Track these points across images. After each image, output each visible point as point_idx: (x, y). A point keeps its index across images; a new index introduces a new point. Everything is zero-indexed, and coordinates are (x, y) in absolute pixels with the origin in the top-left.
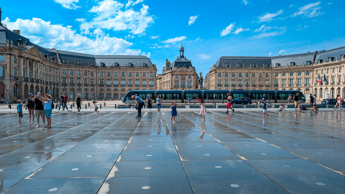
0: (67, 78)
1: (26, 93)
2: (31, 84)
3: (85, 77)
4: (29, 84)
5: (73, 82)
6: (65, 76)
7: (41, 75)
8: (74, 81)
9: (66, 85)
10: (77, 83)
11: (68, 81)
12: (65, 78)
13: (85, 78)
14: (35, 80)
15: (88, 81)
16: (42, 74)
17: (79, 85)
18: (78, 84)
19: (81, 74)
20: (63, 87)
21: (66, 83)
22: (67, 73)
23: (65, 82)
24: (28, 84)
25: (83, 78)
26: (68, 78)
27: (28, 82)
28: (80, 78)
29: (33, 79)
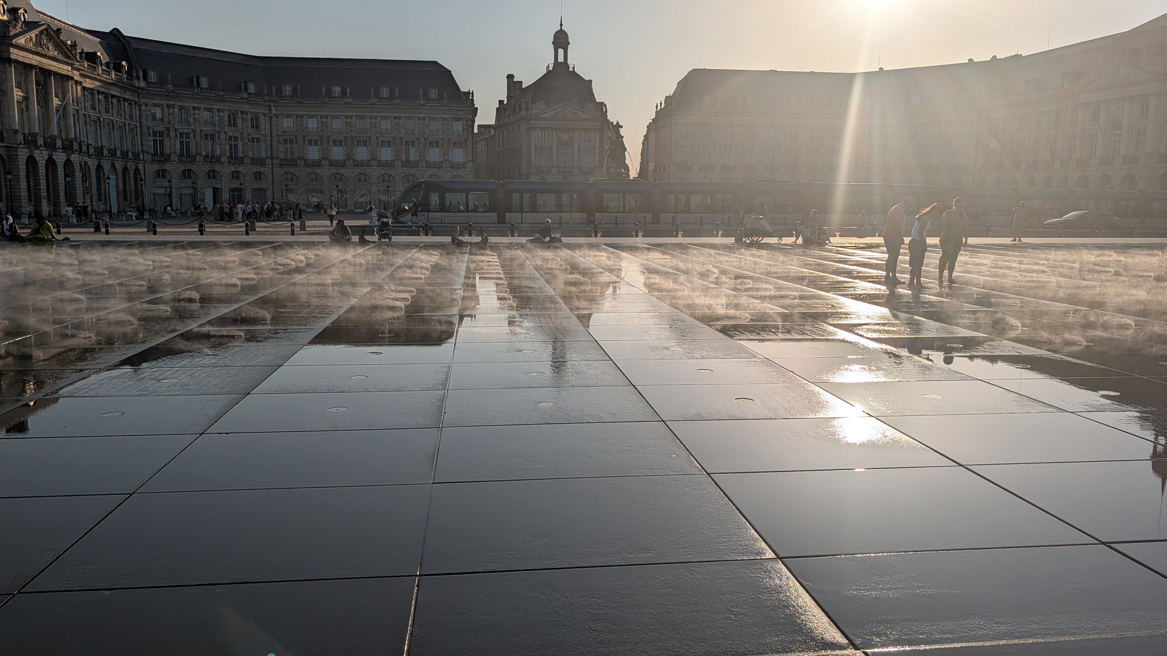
0: (168, 136)
1: (32, 184)
2: (45, 155)
3: (230, 134)
4: (41, 156)
5: (188, 148)
6: (161, 128)
7: (77, 123)
8: (193, 146)
9: (167, 159)
10: (204, 153)
11: (172, 146)
12: (161, 134)
13: (230, 137)
14: (59, 143)
15: (240, 148)
16: (80, 121)
17: (212, 158)
18: (207, 156)
19: (217, 123)
20: (156, 166)
21: (167, 151)
22: (166, 119)
23: (162, 149)
24: (36, 153)
25: (223, 136)
26: (172, 134)
27: (37, 147)
28: (212, 137)
29: (54, 138)
